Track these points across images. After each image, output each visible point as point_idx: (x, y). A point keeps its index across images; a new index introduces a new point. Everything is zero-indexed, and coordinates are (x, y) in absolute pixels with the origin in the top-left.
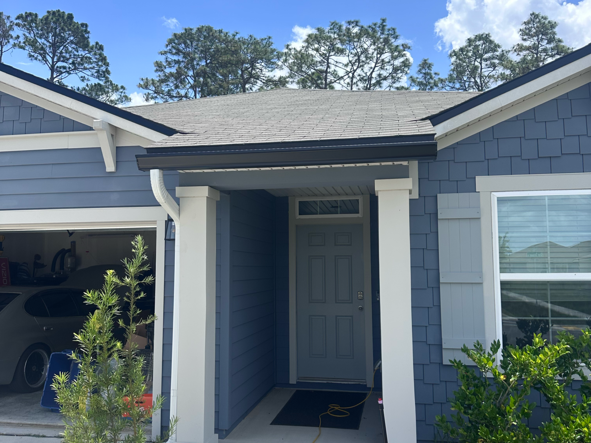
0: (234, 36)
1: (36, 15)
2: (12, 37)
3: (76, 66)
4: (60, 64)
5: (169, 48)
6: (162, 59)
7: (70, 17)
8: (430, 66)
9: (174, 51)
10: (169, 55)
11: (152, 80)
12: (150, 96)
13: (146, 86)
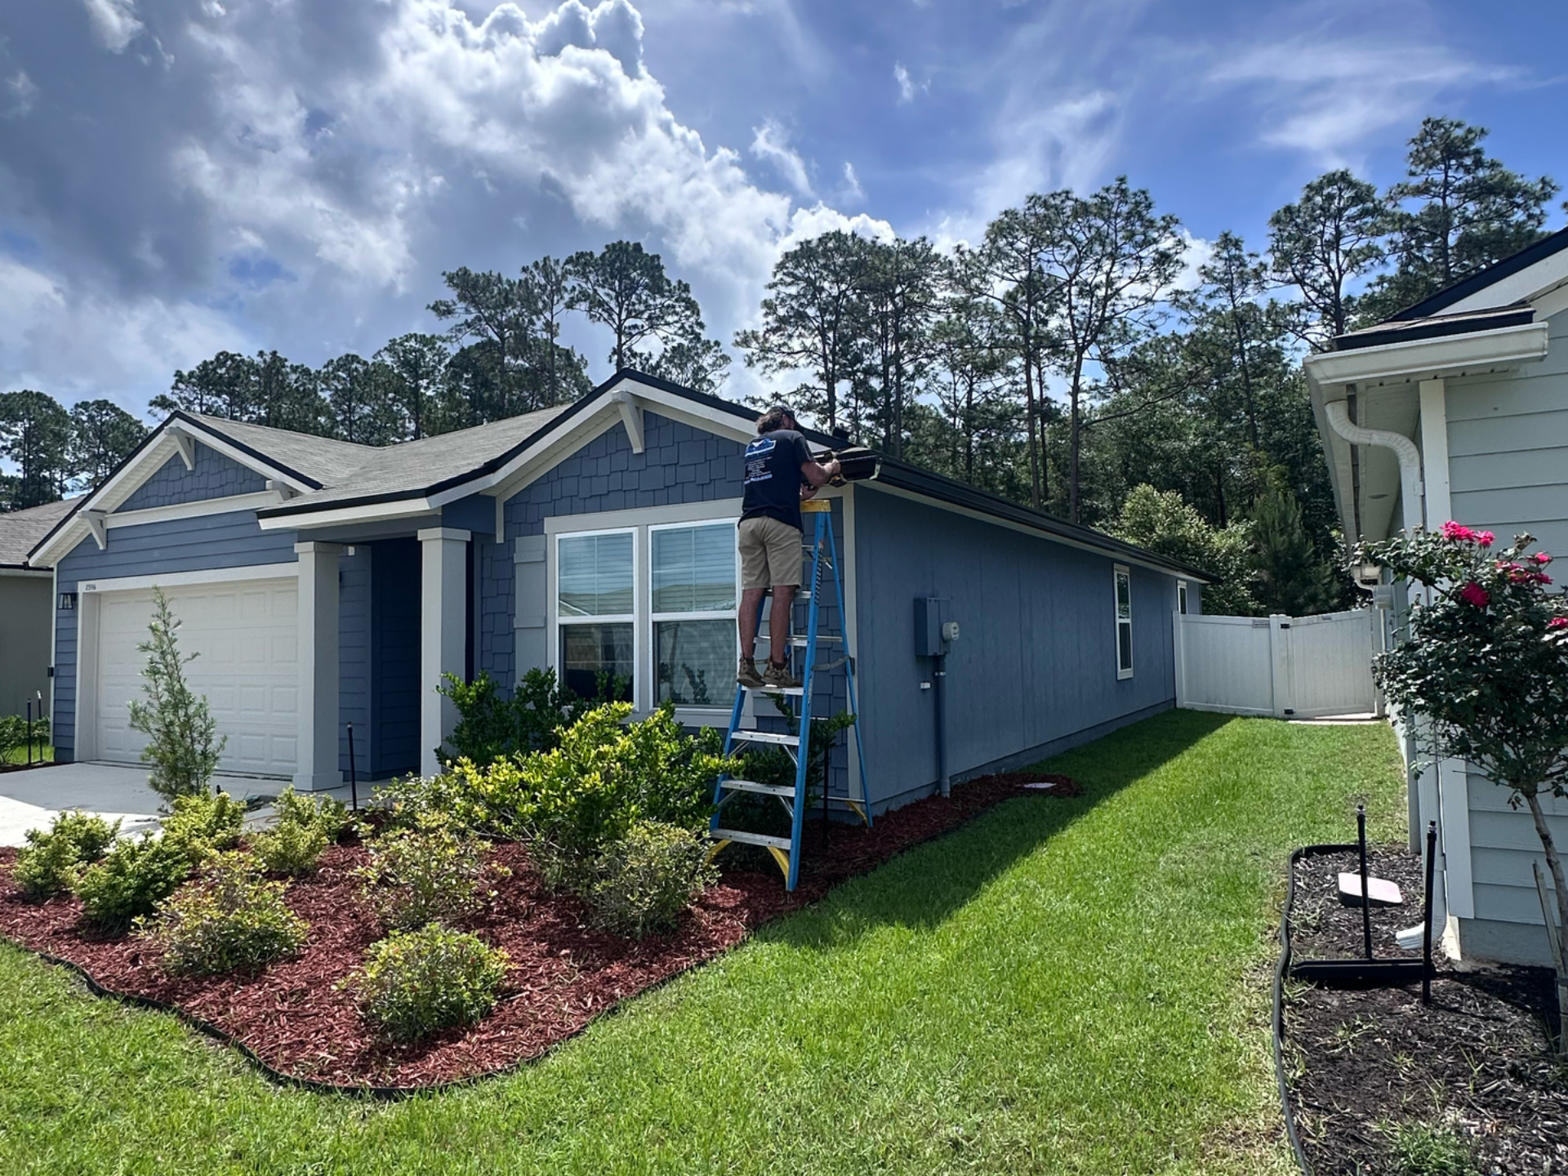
0: (873, 242)
1: (591, 254)
2: (566, 290)
3: (653, 323)
4: (629, 322)
5: (779, 276)
6: (771, 295)
7: (638, 247)
8: (1237, 244)
9: (789, 280)
10: (782, 288)
11: (753, 332)
12: (755, 358)
13: (745, 342)
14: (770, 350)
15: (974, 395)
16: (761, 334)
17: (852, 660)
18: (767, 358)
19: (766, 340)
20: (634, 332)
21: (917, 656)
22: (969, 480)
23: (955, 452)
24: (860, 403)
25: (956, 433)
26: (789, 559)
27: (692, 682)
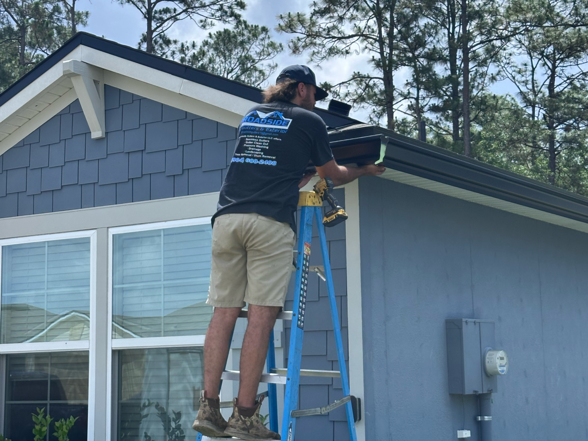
11: (299, 15)
12: (301, 44)
13: (290, 27)
14: (318, 35)
15: (557, 81)
16: (308, 16)
17: (355, 401)
18: (315, 44)
19: (313, 24)
20: (165, 17)
21: (450, 394)
22: (552, 179)
23: (536, 147)
24: (422, 93)
25: (534, 125)
26: (275, 272)
27: (167, 428)
